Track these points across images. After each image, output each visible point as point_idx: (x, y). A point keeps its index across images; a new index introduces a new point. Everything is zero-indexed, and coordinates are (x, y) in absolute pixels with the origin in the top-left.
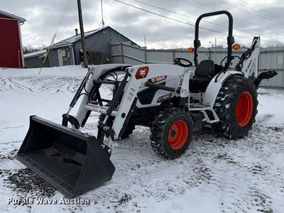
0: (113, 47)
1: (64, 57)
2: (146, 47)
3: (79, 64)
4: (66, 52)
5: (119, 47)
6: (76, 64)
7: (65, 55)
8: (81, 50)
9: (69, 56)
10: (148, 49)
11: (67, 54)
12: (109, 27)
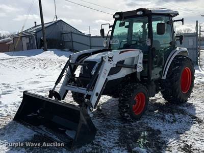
0: (64, 35)
1: (27, 43)
2: (90, 34)
3: (40, 48)
4: (30, 39)
5: (69, 35)
6: (37, 48)
7: (29, 42)
8: (42, 38)
9: (32, 42)
10: (92, 36)
11: (30, 42)
12: (61, 20)
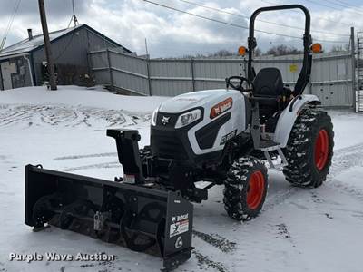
0: (93, 56)
1: (12, 75)
2: (148, 56)
3: (40, 84)
4: (18, 66)
5: (105, 56)
6: (35, 85)
7: (15, 72)
8: (44, 63)
9: (22, 73)
10: (151, 58)
12: (85, 26)
